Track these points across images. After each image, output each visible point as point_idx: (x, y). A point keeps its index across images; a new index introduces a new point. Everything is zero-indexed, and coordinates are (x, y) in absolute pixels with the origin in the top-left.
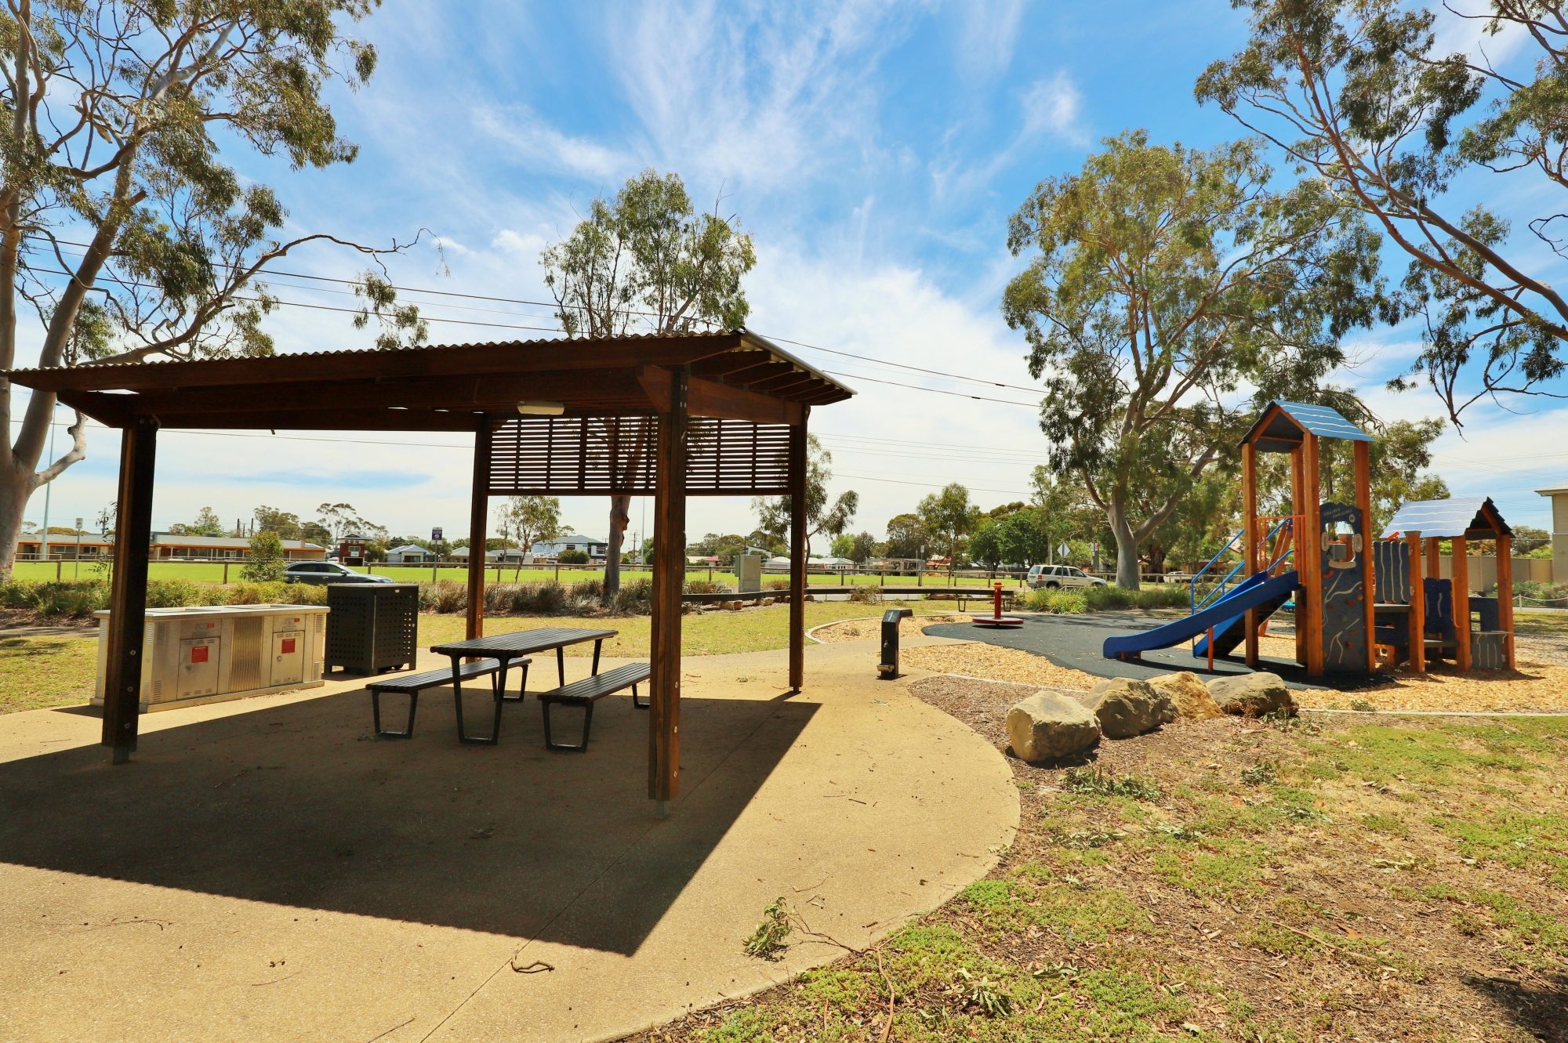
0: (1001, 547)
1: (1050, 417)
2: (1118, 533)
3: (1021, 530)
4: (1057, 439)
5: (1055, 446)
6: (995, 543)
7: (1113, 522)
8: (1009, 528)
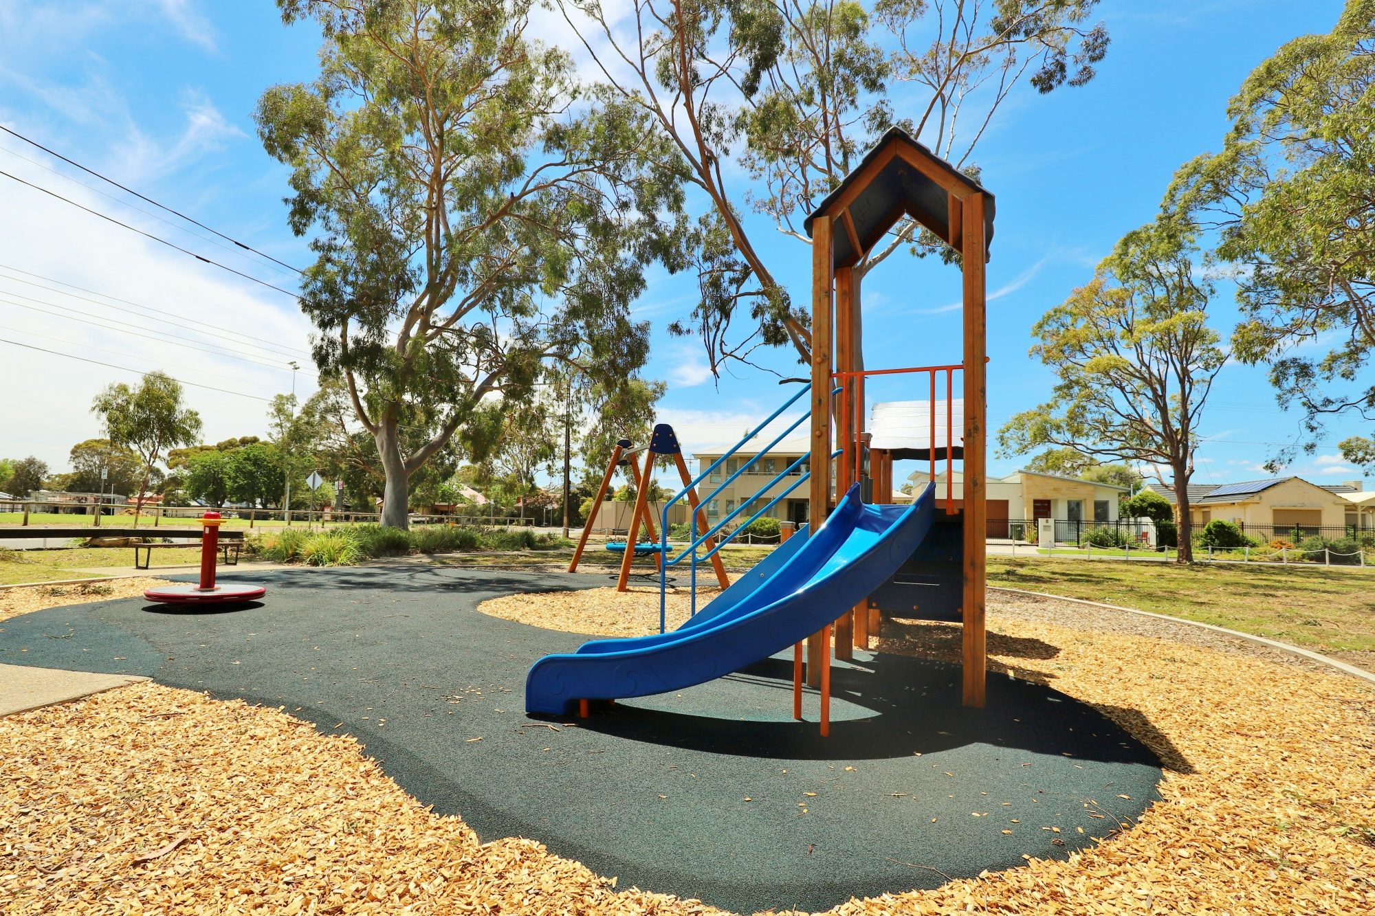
0: (229, 484)
1: (313, 294)
2: (388, 461)
3: (255, 464)
6: (222, 478)
7: (382, 447)
8: (241, 463)
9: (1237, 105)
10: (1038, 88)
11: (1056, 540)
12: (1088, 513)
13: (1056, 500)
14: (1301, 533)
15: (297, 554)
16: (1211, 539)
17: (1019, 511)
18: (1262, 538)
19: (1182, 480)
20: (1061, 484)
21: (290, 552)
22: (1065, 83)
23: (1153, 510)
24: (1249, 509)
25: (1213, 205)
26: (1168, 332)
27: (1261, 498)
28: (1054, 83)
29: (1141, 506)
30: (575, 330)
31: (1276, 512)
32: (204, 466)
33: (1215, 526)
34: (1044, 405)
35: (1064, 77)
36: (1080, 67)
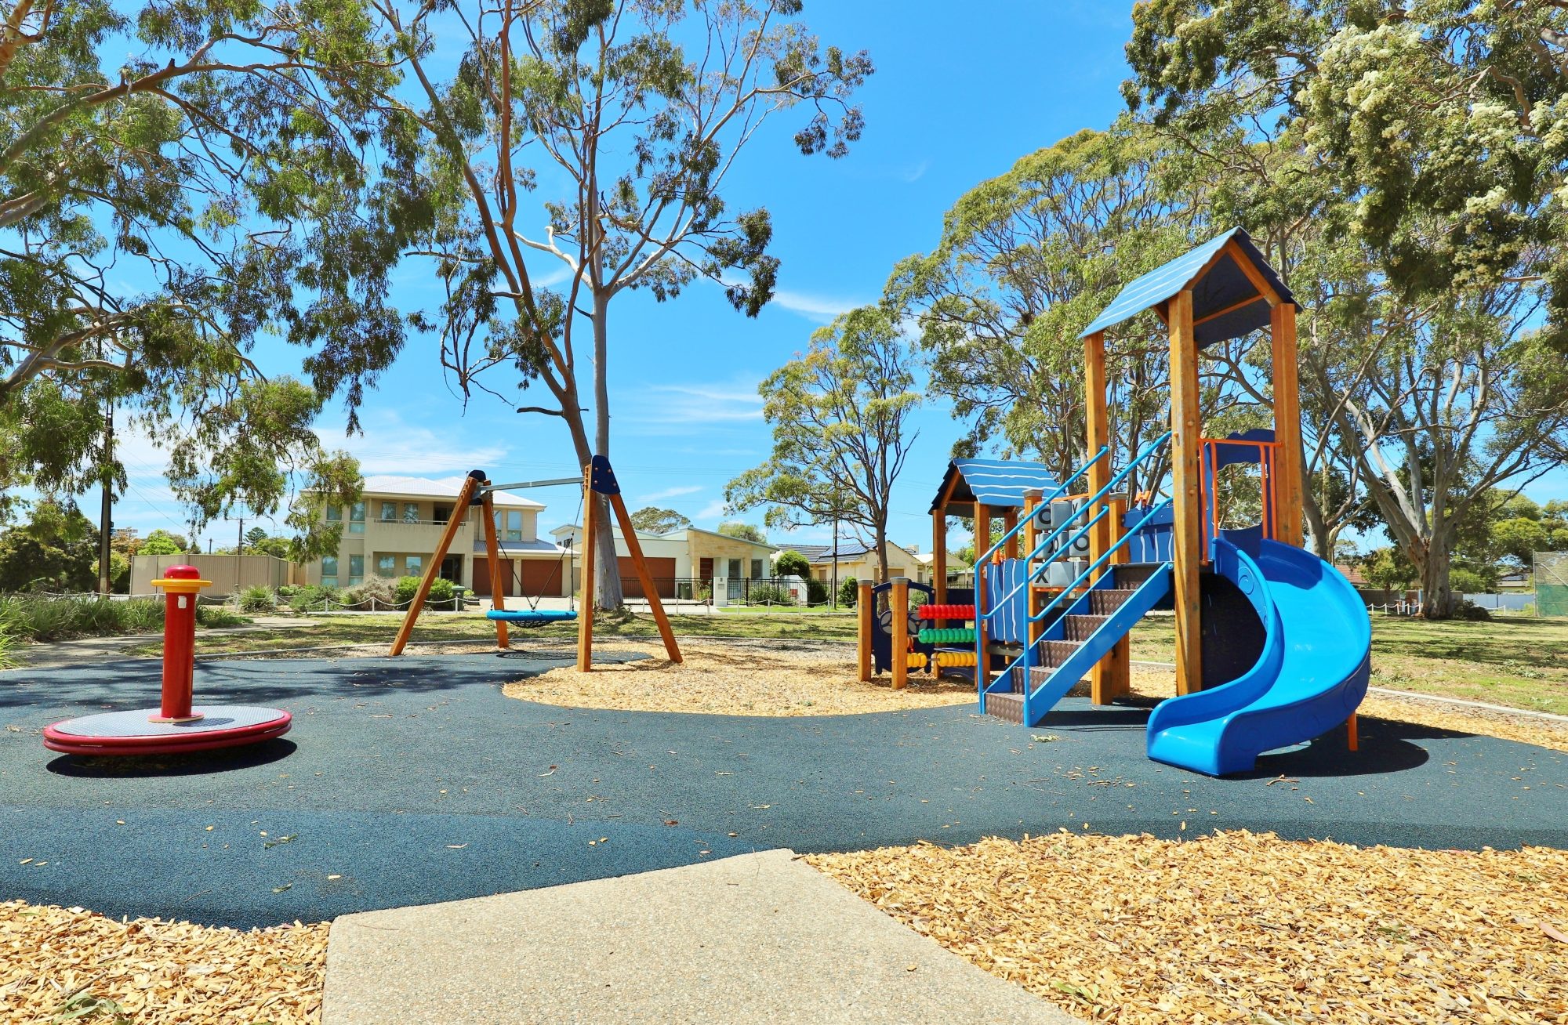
9: (953, 220)
10: (800, 147)
11: (727, 598)
12: (746, 571)
13: (719, 558)
17: (687, 570)
22: (824, 151)
28: (814, 147)
29: (787, 566)
35: (823, 145)
36: (837, 141)
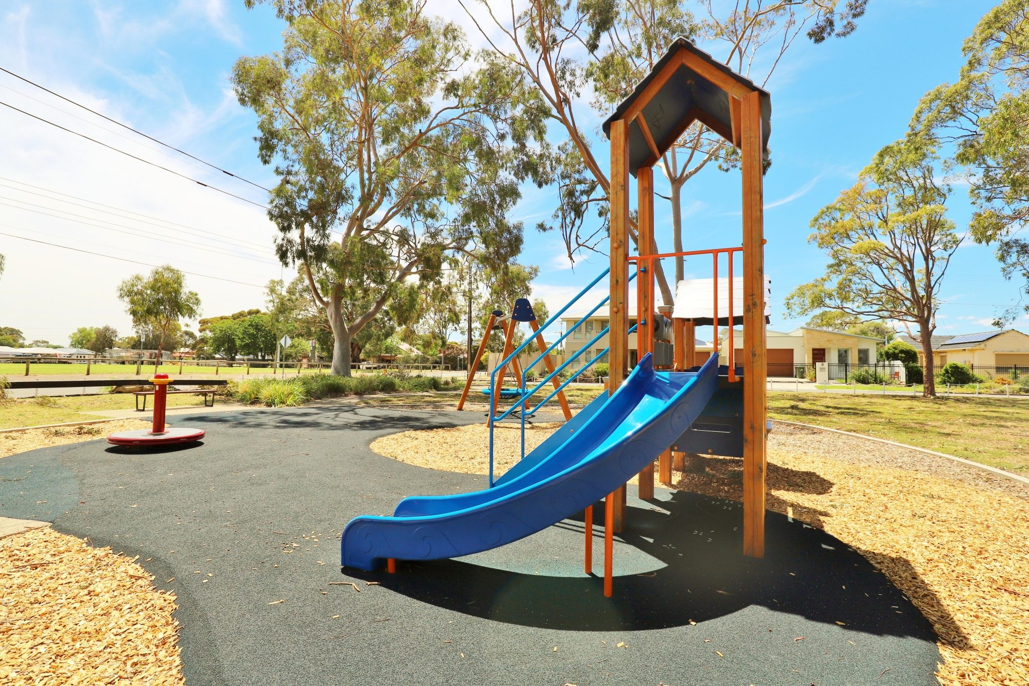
0: (238, 342)
1: (278, 207)
2: (336, 327)
3: (256, 329)
4: (285, 229)
5: (281, 235)
6: (234, 339)
7: (331, 317)
8: (246, 328)
9: (970, 44)
10: (813, 39)
11: (830, 379)
12: (853, 358)
13: (829, 349)
14: (1018, 372)
15: (258, 398)
16: (948, 377)
17: (802, 357)
18: (987, 376)
19: (926, 334)
20: (833, 337)
21: (253, 396)
22: (833, 35)
23: (903, 355)
24: (977, 354)
25: (951, 123)
26: (915, 221)
27: (986, 346)
28: (825, 36)
29: (894, 352)
30: (470, 229)
31: (998, 356)
32: (221, 331)
33: (951, 367)
34: (819, 279)
35: (833, 30)
36: (845, 22)
